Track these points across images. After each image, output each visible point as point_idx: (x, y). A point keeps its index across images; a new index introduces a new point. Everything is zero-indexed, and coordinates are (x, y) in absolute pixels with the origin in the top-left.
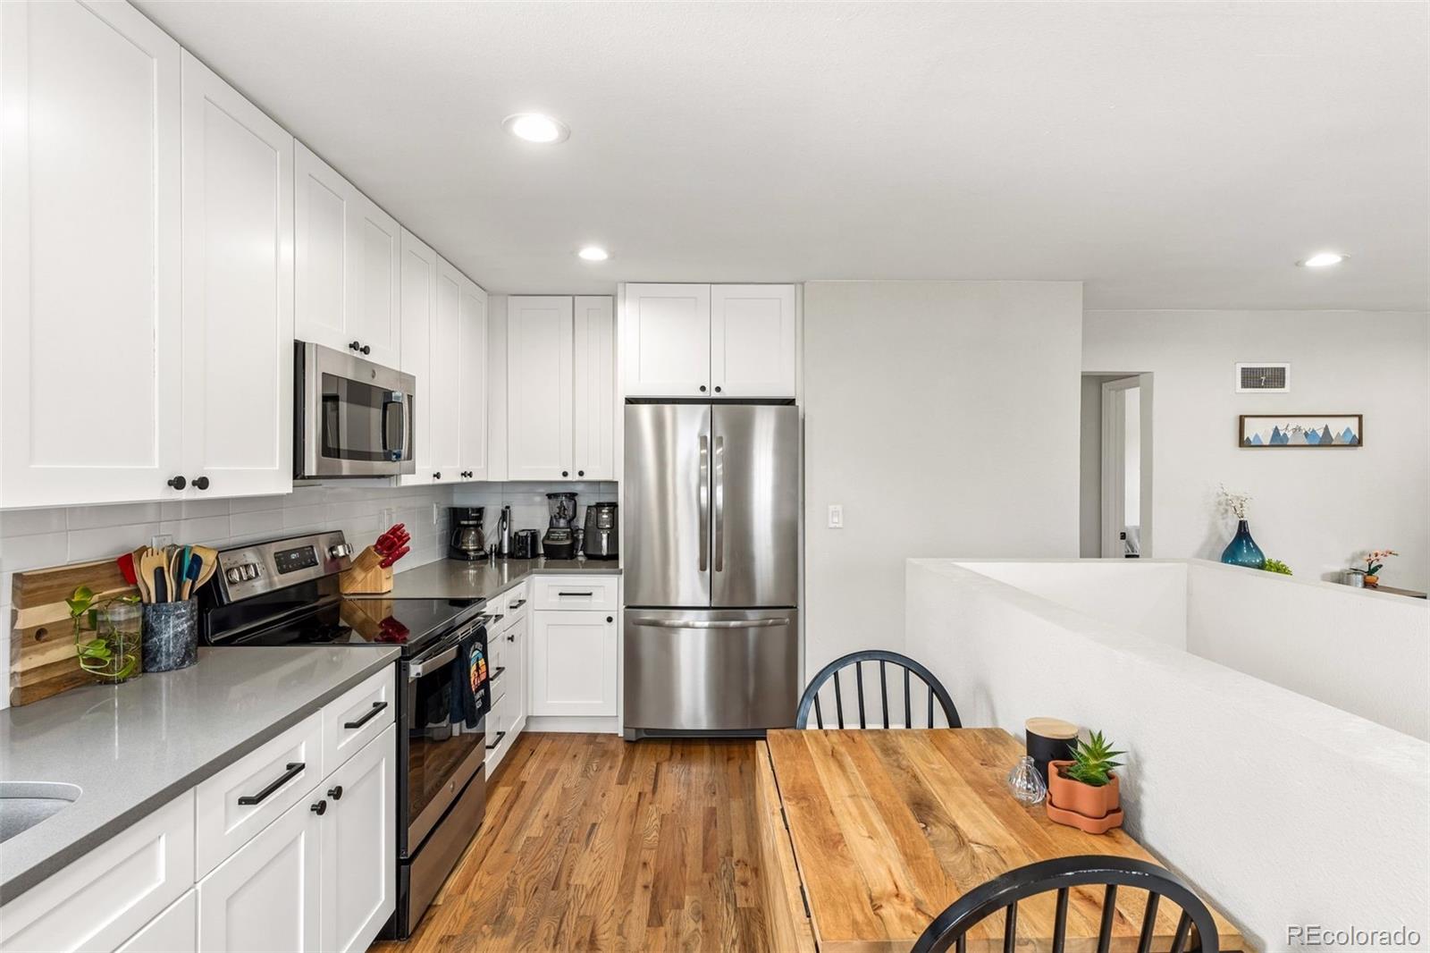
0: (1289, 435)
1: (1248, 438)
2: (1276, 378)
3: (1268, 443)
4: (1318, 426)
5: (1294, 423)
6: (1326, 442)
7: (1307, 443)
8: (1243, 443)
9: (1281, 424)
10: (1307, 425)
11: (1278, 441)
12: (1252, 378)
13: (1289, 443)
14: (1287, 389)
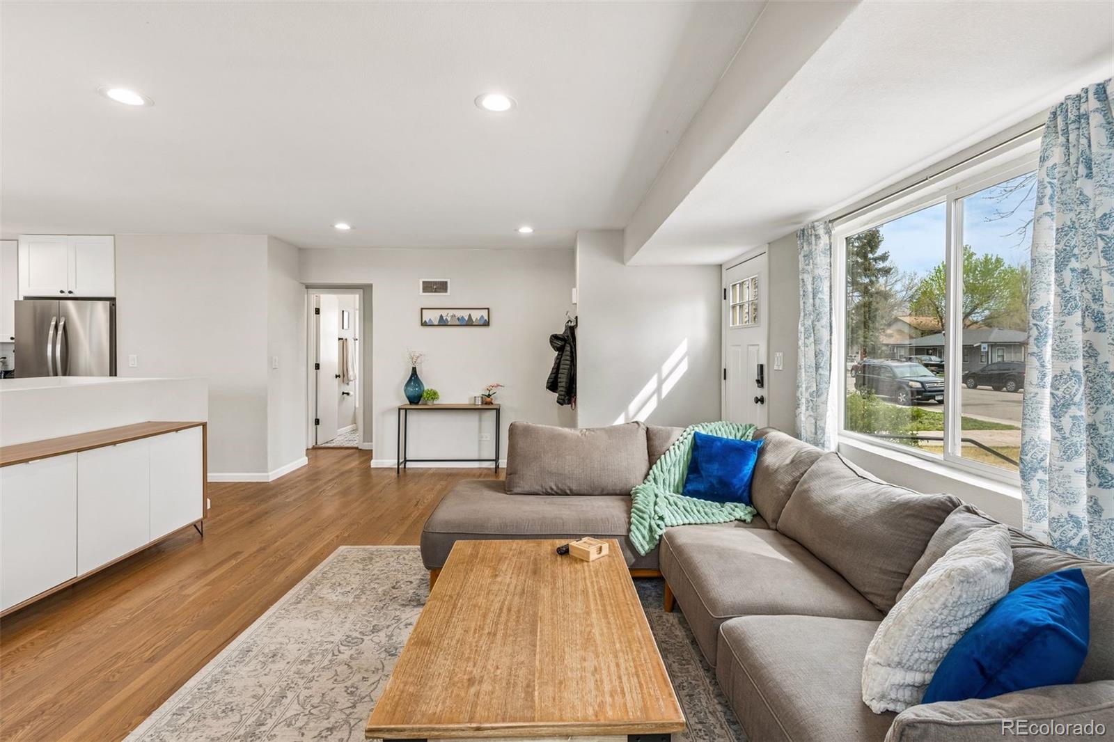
0: (449, 319)
1: (425, 321)
2: (442, 287)
3: (437, 323)
4: (465, 314)
5: (451, 312)
6: (469, 323)
7: (459, 324)
8: (424, 324)
9: (444, 313)
10: (459, 314)
11: (443, 323)
12: (429, 287)
13: (449, 324)
14: (448, 293)
